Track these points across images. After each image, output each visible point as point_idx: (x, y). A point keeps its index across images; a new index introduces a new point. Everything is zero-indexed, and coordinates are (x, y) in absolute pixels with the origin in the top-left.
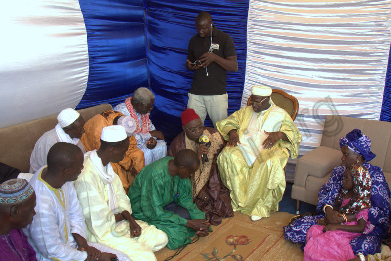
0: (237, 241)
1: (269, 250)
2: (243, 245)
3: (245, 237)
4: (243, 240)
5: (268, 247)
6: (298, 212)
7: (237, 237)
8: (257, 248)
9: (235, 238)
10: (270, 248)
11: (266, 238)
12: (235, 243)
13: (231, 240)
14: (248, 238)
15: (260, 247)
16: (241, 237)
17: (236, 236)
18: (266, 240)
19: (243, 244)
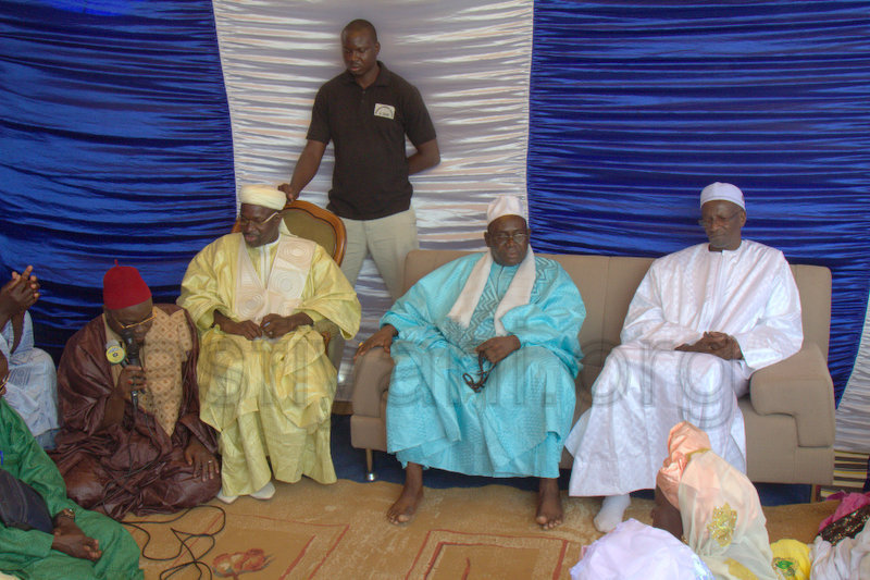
0: (240, 565)
1: (315, 571)
2: (254, 571)
3: (257, 552)
4: (254, 560)
5: (312, 567)
6: (372, 477)
7: (238, 556)
8: (288, 572)
9: (235, 559)
10: (318, 567)
11: (307, 545)
12: (236, 570)
13: (225, 566)
14: (265, 555)
15: (295, 568)
16: (247, 554)
17: (236, 554)
18: (307, 550)
19: (255, 568)
